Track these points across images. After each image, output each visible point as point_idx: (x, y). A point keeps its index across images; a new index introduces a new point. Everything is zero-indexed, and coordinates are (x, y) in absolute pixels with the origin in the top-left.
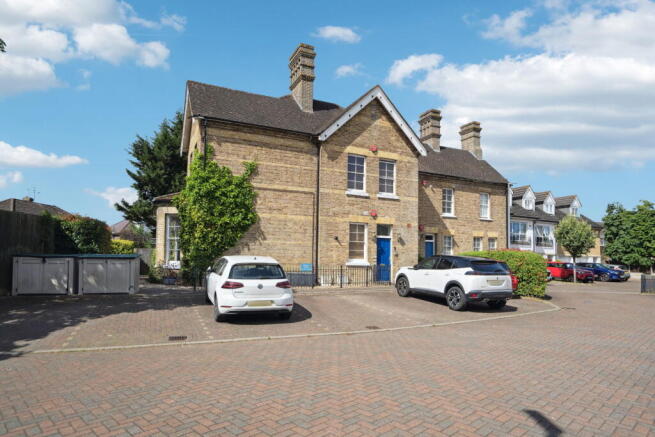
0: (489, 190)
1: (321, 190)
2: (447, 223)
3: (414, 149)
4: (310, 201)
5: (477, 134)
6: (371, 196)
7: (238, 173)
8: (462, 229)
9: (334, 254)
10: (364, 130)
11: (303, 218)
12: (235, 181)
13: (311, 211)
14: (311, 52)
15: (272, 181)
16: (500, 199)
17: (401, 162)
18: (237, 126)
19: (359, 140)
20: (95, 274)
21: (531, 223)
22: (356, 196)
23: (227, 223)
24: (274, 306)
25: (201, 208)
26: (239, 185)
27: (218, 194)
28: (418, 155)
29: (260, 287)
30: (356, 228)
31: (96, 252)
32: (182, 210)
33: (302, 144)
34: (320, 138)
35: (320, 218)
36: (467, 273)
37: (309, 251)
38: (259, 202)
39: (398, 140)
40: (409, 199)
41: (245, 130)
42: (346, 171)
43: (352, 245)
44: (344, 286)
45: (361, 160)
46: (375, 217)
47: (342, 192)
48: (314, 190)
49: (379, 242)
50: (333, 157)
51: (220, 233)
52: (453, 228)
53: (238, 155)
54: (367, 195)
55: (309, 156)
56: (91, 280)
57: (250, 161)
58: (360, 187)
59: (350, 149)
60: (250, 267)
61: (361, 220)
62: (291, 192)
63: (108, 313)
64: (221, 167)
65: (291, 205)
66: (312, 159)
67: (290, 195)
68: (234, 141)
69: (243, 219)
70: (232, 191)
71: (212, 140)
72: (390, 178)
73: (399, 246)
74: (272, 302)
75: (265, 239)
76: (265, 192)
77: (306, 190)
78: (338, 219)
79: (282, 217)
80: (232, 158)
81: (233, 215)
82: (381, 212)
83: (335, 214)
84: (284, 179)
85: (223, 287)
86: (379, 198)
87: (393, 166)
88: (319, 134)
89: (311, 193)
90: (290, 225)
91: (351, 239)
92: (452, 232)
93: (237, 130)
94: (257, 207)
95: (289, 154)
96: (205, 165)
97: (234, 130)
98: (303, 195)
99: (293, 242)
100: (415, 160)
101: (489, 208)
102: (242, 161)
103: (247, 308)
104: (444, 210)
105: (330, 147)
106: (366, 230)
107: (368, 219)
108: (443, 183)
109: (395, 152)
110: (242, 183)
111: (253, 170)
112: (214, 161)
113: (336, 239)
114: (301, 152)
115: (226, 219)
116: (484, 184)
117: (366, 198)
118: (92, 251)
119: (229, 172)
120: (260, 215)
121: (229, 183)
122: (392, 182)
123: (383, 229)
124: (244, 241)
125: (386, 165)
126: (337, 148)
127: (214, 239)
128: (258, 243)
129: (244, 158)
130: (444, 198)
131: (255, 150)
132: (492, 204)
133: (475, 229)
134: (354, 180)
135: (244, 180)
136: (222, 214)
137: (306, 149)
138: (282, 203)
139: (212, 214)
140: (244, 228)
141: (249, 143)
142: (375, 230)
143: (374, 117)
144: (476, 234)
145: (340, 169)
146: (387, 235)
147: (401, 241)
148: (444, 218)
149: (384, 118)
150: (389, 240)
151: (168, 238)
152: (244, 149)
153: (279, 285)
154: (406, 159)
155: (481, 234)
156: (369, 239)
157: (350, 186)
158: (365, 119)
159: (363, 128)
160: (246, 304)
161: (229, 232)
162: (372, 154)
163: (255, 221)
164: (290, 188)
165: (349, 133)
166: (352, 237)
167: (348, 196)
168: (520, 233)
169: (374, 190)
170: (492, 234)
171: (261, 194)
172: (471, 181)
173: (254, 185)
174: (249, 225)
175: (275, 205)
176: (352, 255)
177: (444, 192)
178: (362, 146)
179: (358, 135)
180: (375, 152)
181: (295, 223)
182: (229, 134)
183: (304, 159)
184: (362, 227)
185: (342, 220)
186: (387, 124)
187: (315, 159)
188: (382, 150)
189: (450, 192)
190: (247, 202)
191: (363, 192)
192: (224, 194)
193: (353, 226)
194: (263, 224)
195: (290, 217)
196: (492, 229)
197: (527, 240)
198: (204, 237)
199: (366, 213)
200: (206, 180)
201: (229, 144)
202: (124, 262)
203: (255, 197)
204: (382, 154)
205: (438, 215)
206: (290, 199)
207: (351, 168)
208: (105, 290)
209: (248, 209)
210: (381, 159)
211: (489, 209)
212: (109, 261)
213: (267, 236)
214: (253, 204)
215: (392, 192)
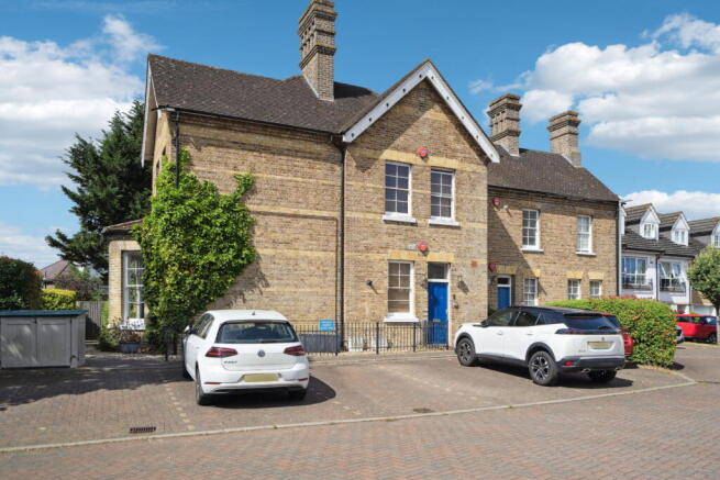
0: (591, 211)
1: (347, 214)
2: (529, 259)
3: (481, 153)
4: (332, 229)
5: (573, 129)
6: (419, 222)
7: (227, 190)
8: (552, 268)
9: (367, 306)
10: (409, 126)
11: (321, 254)
12: (223, 203)
13: (332, 245)
14: (329, 10)
15: (276, 202)
16: (606, 224)
17: (462, 172)
18: (223, 121)
19: (400, 141)
20: (19, 339)
21: (654, 259)
22: (398, 223)
23: (211, 263)
24: (281, 382)
25: (173, 241)
26: (228, 208)
27: (198, 221)
28: (487, 161)
29: (261, 354)
30: (398, 269)
31: (19, 308)
32: (147, 245)
33: (318, 148)
34: (344, 139)
35: (346, 254)
36: (559, 332)
37: (331, 301)
38: (258, 232)
39: (458, 141)
40: (474, 225)
41: (236, 126)
42: (382, 186)
43: (392, 293)
44: (381, 352)
45: (404, 170)
46: (425, 252)
47: (377, 217)
48: (337, 215)
49: (431, 287)
50: (364, 166)
51: (201, 277)
52: (539, 267)
53: (226, 165)
54: (413, 220)
55: (329, 165)
56: (13, 349)
57: (243, 174)
58: (404, 209)
59: (389, 154)
60: (246, 326)
61: (404, 256)
62: (305, 217)
63: (37, 397)
64: (201, 182)
65: (304, 237)
66: (333, 170)
67: (302, 222)
68: (220, 145)
69: (236, 257)
70: (218, 217)
71: (187, 143)
72: (446, 196)
73: (460, 294)
74: (280, 375)
75: (267, 285)
76: (267, 218)
77: (325, 214)
78: (374, 256)
79: (291, 253)
80: (218, 170)
81: (220, 251)
82: (433, 243)
83: (368, 249)
84: (293, 198)
85: (208, 355)
86: (431, 225)
87: (448, 180)
88: (343, 133)
89: (333, 219)
90: (303, 265)
91: (390, 285)
92: (537, 272)
93: (224, 128)
94: (256, 239)
95: (300, 163)
96: (178, 181)
97: (219, 128)
98: (321, 222)
99: (308, 290)
100: (482, 170)
101: (591, 237)
102: (232, 172)
103: (243, 384)
104: (525, 242)
105: (358, 152)
106: (412, 271)
107: (415, 256)
108: (524, 203)
109: (453, 157)
110: (232, 205)
111: (248, 187)
112: (192, 173)
113: (370, 284)
114: (317, 159)
115: (211, 257)
116: (584, 202)
117: (412, 224)
118: (15, 307)
119: (213, 189)
120: (260, 251)
121: (214, 205)
122: (449, 201)
123: (437, 269)
124: (238, 288)
125: (440, 177)
126: (369, 153)
127: (194, 287)
128: (257, 291)
129: (235, 168)
130: (525, 223)
131: (251, 157)
132: (594, 232)
133: (569, 268)
134: (394, 198)
135: (236, 200)
136: (204, 251)
137: (324, 155)
138: (290, 234)
139: (190, 251)
140: (238, 270)
141: (242, 146)
142: (425, 270)
143: (423, 107)
144: (571, 275)
145: (374, 183)
146: (442, 278)
147: (462, 286)
148: (525, 252)
149: (437, 107)
150: (445, 285)
151: (127, 285)
152: (234, 156)
153: (288, 351)
154: (469, 167)
155: (579, 275)
156: (416, 283)
157: (389, 208)
158: (409, 110)
159: (408, 122)
160: (243, 378)
161: (216, 277)
162: (420, 161)
163: (252, 259)
164: (302, 212)
165: (386, 131)
166: (392, 280)
167: (386, 222)
168: (636, 273)
169: (423, 213)
170: (594, 276)
171: (261, 220)
172: (565, 198)
173: (251, 207)
174: (243, 266)
175: (280, 237)
176: (392, 307)
177: (525, 215)
178: (405, 149)
179: (400, 133)
180: (424, 158)
181: (310, 263)
182: (211, 133)
183: (321, 169)
184: (406, 267)
185: (378, 257)
186: (442, 117)
187: (338, 169)
188: (434, 154)
189: (533, 215)
190: (240, 233)
191: (407, 217)
192: (206, 221)
193: (393, 266)
194: (265, 266)
195: (302, 253)
196: (594, 268)
197: (646, 283)
198: (179, 284)
199: (413, 246)
200: (180, 201)
201: (212, 148)
202: (61, 321)
203: (252, 224)
204: (435, 161)
205: (516, 247)
206: (303, 228)
207: (389, 181)
208: (35, 363)
209: (243, 242)
210: (434, 168)
211: (590, 239)
212: (39, 320)
213: (270, 281)
214: (249, 236)
215: (450, 215)
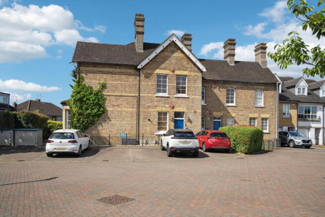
0: (263, 88)
1: (141, 95)
2: (230, 109)
3: (199, 68)
4: (135, 101)
5: (263, 51)
6: (170, 96)
7: (96, 88)
8: (241, 113)
9: (148, 128)
10: (167, 60)
11: (131, 109)
12: (94, 92)
13: (135, 106)
14: (142, 17)
15: (114, 91)
17: (190, 76)
18: (95, 65)
19: (163, 66)
20: (21, 137)
21: (322, 107)
22: (161, 97)
23: (89, 114)
24: (66, 150)
25: (77, 106)
26: (96, 94)
27: (84, 99)
28: (202, 72)
29: (61, 142)
30: (162, 115)
32: (71, 107)
33: (130, 71)
34: (138, 67)
35: (140, 109)
36: (172, 138)
37: (135, 127)
38: (107, 102)
39: (189, 64)
40: (195, 97)
41: (99, 66)
42: (155, 83)
43: (159, 124)
45: (165, 76)
46: (173, 108)
47: (153, 95)
48: (137, 95)
49: (176, 122)
50: (147, 76)
51: (86, 118)
52: (234, 112)
53: (96, 79)
54: (168, 96)
55: (134, 77)
57: (102, 82)
58: (165, 91)
59: (158, 71)
61: (164, 110)
62: (125, 96)
64: (87, 85)
65: (125, 103)
66: (136, 79)
67: (124, 98)
68: (94, 72)
69: (98, 111)
70: (92, 97)
71: (82, 73)
72: (183, 86)
73: (189, 124)
74: (66, 149)
75: (110, 121)
76: (110, 97)
77: (133, 95)
78: (151, 110)
79: (119, 109)
80: (93, 81)
81: (93, 109)
82: (177, 104)
83: (148, 107)
84: (120, 90)
86: (176, 97)
87: (184, 79)
88: (138, 65)
89: (136, 96)
90: (124, 113)
91: (159, 120)
92: (233, 115)
93: (95, 67)
94: (106, 104)
95: (123, 77)
96: (79, 86)
97: (94, 67)
98: (131, 98)
99: (126, 122)
100: (200, 75)
101: (263, 99)
102: (98, 82)
103: (55, 150)
104: (228, 102)
105: (145, 71)
106: (168, 115)
107: (169, 109)
108: (227, 86)
109: (186, 70)
110: (98, 93)
111: (104, 86)
112: (84, 83)
113: (149, 120)
114: (130, 75)
115: (89, 111)
116: (259, 84)
117: (167, 97)
119: (91, 88)
120: (107, 109)
121: (91, 93)
122: (185, 88)
123: (178, 114)
124: (99, 122)
125: (181, 79)
126: (149, 71)
127: (83, 122)
128: (107, 123)
129: (99, 80)
130: (228, 94)
131: (105, 76)
132: (265, 97)
133: (251, 113)
134: (161, 87)
135: (99, 91)
136: (87, 109)
137: (133, 73)
138: (119, 102)
139: (82, 109)
140: (99, 116)
141: (102, 72)
142: (173, 116)
143: (173, 52)
144: (252, 115)
145: (152, 82)
146: (183, 117)
147: (190, 121)
148: (227, 106)
149: (179, 51)
150: (183, 120)
151: (67, 121)
152: (98, 76)
153: (69, 142)
154: (193, 74)
155: (256, 115)
156: (169, 120)
157: (159, 91)
158: (166, 54)
159: (165, 59)
160: (55, 149)
161: (91, 118)
162: (171, 73)
163: (105, 112)
164: (124, 94)
165: (157, 62)
166: (159, 119)
167: (156, 97)
168: (311, 114)
169: (172, 93)
171: (108, 98)
172: (247, 83)
173: (105, 94)
174: (101, 114)
175: (115, 103)
176: (159, 129)
177: (228, 90)
178: (165, 69)
179: (163, 63)
180: (173, 71)
181: (127, 113)
182: (91, 69)
183: (131, 78)
184: (165, 114)
185: (153, 110)
186: (182, 55)
187: (138, 78)
188: (177, 70)
189: (233, 91)
190: (100, 103)
191: (166, 95)
192: (87, 99)
193: (160, 113)
194: (109, 113)
195: (124, 109)
196: (264, 113)
197: (317, 119)
198: (78, 121)
199: (167, 106)
200: (78, 93)
201: (91, 74)
203: (105, 100)
204: (177, 72)
205: (223, 104)
206: (124, 100)
207: (158, 81)
209: (100, 106)
210: (177, 75)
212: (27, 132)
213: (111, 119)
214: (104, 104)
215: (185, 93)
